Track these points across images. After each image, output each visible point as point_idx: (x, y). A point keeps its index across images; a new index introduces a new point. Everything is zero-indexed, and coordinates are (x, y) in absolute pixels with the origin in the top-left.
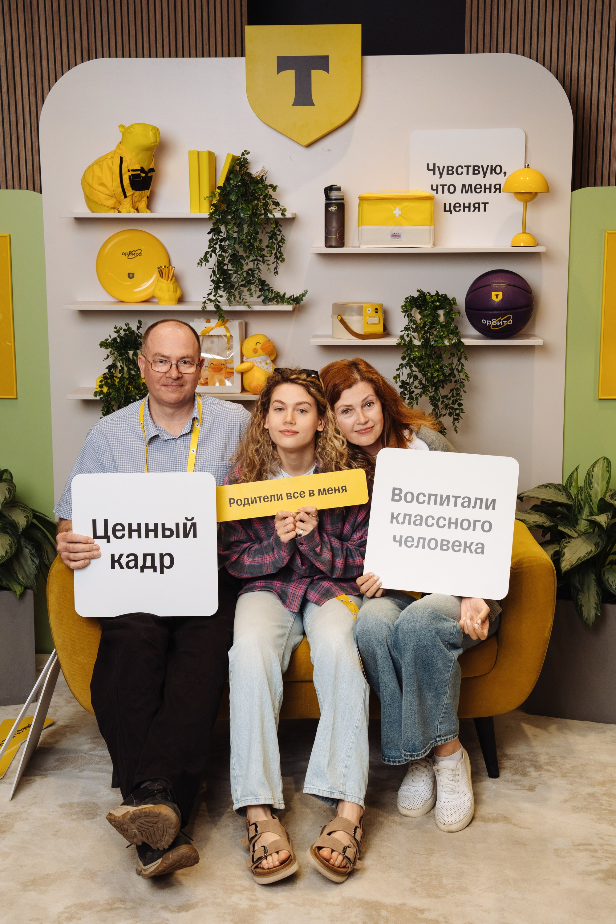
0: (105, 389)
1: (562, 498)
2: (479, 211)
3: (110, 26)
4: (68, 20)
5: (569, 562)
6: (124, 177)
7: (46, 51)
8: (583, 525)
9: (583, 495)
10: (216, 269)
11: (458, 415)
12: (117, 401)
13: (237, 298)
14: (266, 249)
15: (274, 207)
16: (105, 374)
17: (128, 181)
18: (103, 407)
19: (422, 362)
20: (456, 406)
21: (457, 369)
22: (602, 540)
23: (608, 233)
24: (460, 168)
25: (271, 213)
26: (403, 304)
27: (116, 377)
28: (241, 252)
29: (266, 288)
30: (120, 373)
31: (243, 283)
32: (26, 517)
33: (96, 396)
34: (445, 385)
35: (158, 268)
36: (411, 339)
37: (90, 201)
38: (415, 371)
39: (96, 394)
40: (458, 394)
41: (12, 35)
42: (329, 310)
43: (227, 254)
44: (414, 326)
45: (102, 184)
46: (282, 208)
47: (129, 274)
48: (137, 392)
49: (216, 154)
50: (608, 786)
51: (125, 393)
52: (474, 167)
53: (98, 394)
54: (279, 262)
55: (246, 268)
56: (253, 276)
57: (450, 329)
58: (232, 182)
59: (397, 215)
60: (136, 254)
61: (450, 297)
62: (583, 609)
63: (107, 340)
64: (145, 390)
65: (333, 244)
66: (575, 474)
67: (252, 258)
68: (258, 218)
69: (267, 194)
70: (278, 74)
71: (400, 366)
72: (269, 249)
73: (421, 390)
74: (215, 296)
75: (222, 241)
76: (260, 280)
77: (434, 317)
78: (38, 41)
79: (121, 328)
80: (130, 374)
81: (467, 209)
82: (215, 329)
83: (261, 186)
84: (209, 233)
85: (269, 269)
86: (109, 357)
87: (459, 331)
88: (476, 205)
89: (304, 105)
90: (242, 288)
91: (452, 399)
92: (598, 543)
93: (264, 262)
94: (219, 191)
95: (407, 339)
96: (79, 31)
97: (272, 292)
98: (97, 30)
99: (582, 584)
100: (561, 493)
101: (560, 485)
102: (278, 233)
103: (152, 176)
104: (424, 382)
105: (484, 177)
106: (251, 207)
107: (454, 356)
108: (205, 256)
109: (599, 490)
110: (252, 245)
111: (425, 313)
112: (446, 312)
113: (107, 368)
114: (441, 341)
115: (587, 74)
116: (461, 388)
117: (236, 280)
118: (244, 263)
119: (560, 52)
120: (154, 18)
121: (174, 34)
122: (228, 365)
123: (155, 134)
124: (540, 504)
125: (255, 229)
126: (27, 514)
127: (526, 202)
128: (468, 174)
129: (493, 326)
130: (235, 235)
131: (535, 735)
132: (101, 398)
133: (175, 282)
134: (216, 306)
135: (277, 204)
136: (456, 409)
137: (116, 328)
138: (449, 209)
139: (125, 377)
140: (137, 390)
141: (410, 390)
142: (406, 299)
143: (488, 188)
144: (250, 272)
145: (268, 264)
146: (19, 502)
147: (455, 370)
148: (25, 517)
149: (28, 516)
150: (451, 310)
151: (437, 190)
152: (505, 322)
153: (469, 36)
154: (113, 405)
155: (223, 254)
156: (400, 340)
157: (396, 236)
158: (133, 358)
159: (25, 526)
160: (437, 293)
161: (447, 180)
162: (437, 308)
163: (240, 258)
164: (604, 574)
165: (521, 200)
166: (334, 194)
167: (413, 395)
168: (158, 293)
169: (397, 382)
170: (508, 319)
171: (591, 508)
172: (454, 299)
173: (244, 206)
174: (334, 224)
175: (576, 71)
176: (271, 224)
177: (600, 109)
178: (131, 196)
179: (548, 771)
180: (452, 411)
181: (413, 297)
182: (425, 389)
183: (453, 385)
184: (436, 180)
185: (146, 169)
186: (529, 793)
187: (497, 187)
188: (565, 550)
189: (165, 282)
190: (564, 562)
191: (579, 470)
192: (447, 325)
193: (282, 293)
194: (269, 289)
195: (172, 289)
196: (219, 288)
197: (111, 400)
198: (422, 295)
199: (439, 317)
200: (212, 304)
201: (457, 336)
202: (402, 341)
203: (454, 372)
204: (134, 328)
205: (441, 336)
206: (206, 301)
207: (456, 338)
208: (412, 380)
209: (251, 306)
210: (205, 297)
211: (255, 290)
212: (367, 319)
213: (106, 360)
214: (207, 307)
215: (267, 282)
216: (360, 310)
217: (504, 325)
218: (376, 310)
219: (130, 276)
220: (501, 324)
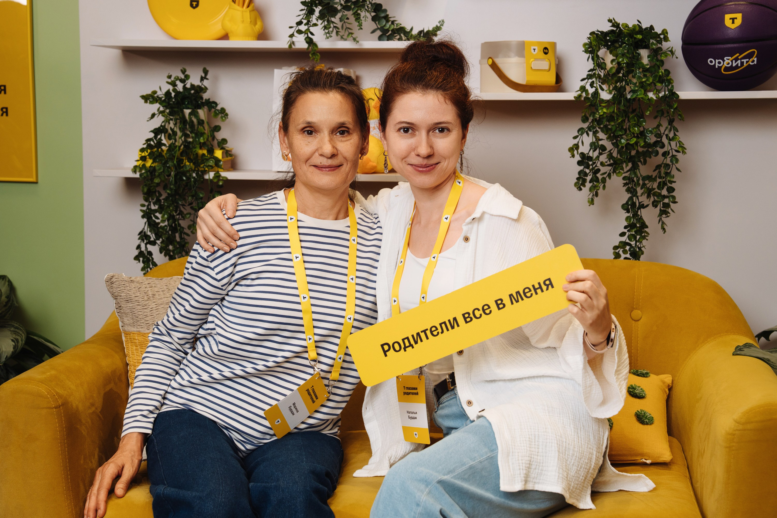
0: (149, 163)
11: (667, 206)
12: (163, 179)
13: (342, 33)
16: (148, 140)
18: (143, 188)
19: (612, 123)
20: (664, 192)
21: (667, 135)
26: (587, 41)
27: (165, 145)
29: (383, 15)
30: (170, 139)
31: (349, 4)
32: (15, 341)
34: (648, 159)
36: (597, 89)
38: (601, 140)
39: (135, 170)
40: (667, 174)
44: (602, 73)
47: (192, 2)
48: (193, 167)
51: (176, 169)
53: (138, 170)
57: (657, 76)
61: (658, 29)
63: (155, 92)
64: (204, 163)
71: (578, 131)
73: (611, 168)
74: (307, 24)
76: (373, 4)
77: (633, 58)
79: (177, 78)
80: (186, 141)
86: (156, 116)
87: (671, 79)
90: (346, 13)
91: (659, 180)
95: (591, 91)
97: (393, 22)
104: (615, 154)
107: (663, 114)
111: (620, 50)
112: (652, 51)
113: (151, 131)
114: (643, 91)
116: (673, 164)
126: (17, 337)
129: (726, 69)
132: (141, 175)
133: (253, 10)
134: (308, 40)
136: (665, 197)
137: (169, 77)
139: (177, 146)
140: (194, 164)
141: (593, 168)
142: (592, 33)
147: (664, 137)
148: (12, 340)
149: (17, 340)
150: (660, 49)
152: (745, 61)
154: (158, 184)
156: (579, 92)
158: (190, 119)
159: (10, 353)
160: (639, 26)
162: (637, 46)
167: (598, 175)
168: (230, 26)
169: (573, 156)
170: (749, 56)
172: (664, 32)
180: (658, 198)
181: (602, 32)
182: (616, 165)
183: (659, 159)
189: (239, 8)
192: (653, 70)
194: (387, 18)
195: (249, 20)
196: (313, 14)
197: (155, 178)
198: (615, 29)
199: (641, 58)
200: (302, 37)
201: (667, 86)
202: (584, 94)
203: (663, 139)
204: (195, 80)
205: (642, 85)
206: (293, 33)
207: (666, 88)
208: (596, 153)
209: (360, 42)
210: (291, 27)
211: (365, 17)
212: (530, 62)
213: (150, 120)
214: (296, 44)
215: (383, 8)
216: (521, 49)
217: (743, 65)
218: (545, 50)
219: (193, 4)
220: (738, 64)
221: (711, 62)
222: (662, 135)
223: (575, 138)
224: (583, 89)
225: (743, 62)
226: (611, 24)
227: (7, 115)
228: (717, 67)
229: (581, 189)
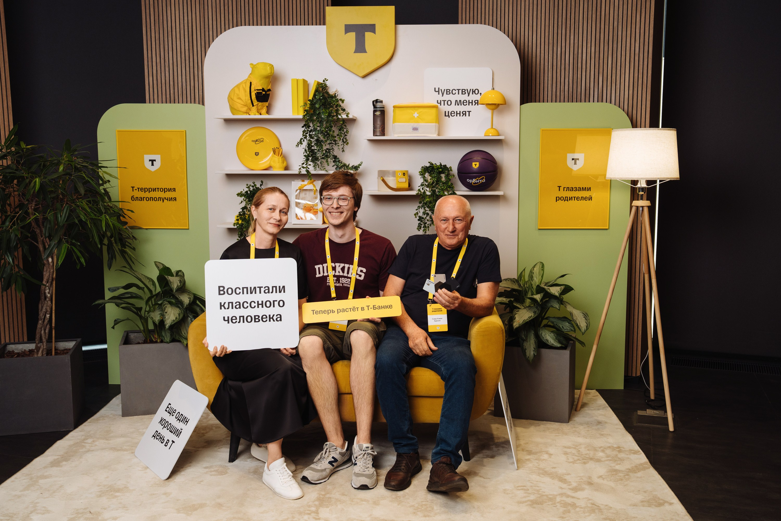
0: (240, 222)
1: (516, 287)
2: (466, 116)
3: (250, 12)
4: (225, 8)
5: (518, 322)
6: (252, 94)
7: (212, 26)
8: (528, 301)
9: (528, 284)
10: (307, 149)
13: (320, 167)
14: (337, 137)
15: (342, 111)
16: (240, 212)
17: (255, 96)
18: (239, 233)
19: (431, 204)
22: (538, 310)
23: (542, 130)
24: (454, 91)
25: (340, 115)
26: (420, 170)
27: (247, 214)
28: (322, 138)
29: (337, 160)
30: (249, 212)
31: (323, 157)
32: (189, 298)
33: (234, 226)
35: (273, 149)
36: (425, 191)
37: (233, 109)
38: (427, 210)
39: (234, 224)
41: (192, 17)
42: (376, 174)
43: (314, 140)
44: (427, 184)
45: (240, 98)
46: (347, 112)
47: (256, 153)
49: (308, 82)
50: (538, 454)
52: (462, 90)
53: (236, 225)
54: (345, 144)
55: (325, 148)
56: (329, 152)
57: (448, 185)
58: (317, 97)
59: (416, 117)
60: (260, 141)
61: (448, 166)
62: (527, 351)
63: (242, 192)
65: (378, 135)
66: (523, 272)
67: (328, 142)
68: (332, 118)
69: (338, 104)
70: (345, 34)
71: (418, 207)
72: (339, 137)
73: (431, 222)
74: (306, 165)
75: (310, 132)
76: (334, 155)
77: (439, 178)
78: (207, 20)
79: (250, 186)
81: (458, 115)
82: (307, 186)
83: (334, 99)
84: (303, 127)
85: (338, 148)
86: (243, 202)
87: (453, 187)
88: (464, 113)
89: (361, 53)
90: (322, 160)
92: (536, 311)
93: (336, 144)
94: (309, 102)
95: (422, 191)
96: (232, 15)
97: (341, 162)
98: (242, 14)
99: (527, 337)
100: (515, 284)
101: (514, 279)
102: (345, 127)
103: (269, 94)
105: (468, 96)
106: (328, 111)
108: (301, 141)
109: (537, 281)
110: (328, 134)
111: (433, 175)
112: (446, 175)
113: (241, 209)
115: (529, 40)
117: (319, 155)
118: (323, 145)
119: (513, 27)
120: (276, 7)
121: (288, 16)
122: (315, 207)
123: (271, 68)
124: (503, 291)
125: (330, 124)
126: (190, 296)
127: (493, 110)
128: (459, 94)
129: (474, 183)
130: (319, 128)
131: (498, 428)
132: (237, 227)
133: (283, 158)
134: (307, 171)
135: (344, 110)
137: (247, 185)
138: (448, 115)
141: (424, 222)
142: (422, 167)
143: (471, 103)
144: (328, 151)
145: (338, 146)
146: (186, 290)
150: (449, 174)
151: (440, 103)
152: (481, 180)
153: (461, 18)
154: (245, 231)
155: (311, 139)
156: (418, 192)
157: (415, 129)
160: (441, 165)
161: (446, 97)
162: (440, 173)
163: (321, 142)
164: (539, 330)
165: (490, 109)
166: (379, 105)
167: (426, 225)
168: (273, 164)
169: (416, 217)
170: (482, 179)
171: (532, 291)
172: (450, 168)
173: (324, 110)
174: (379, 123)
175: (523, 38)
176: (340, 121)
177: (537, 60)
178: (256, 106)
179: (503, 447)
181: (426, 166)
184: (440, 97)
185: (266, 89)
186: (492, 459)
187: (476, 102)
188: (516, 316)
189: (277, 157)
190: (515, 322)
191: (525, 270)
192: (446, 183)
193: (347, 164)
194: (339, 161)
195: (281, 162)
196: (308, 160)
197: (244, 228)
198: (431, 165)
199: (442, 178)
200: (305, 169)
201: (452, 190)
202: (420, 192)
204: (258, 186)
205: (442, 190)
206: (301, 168)
208: (425, 216)
209: (329, 171)
210: (300, 165)
211: (331, 162)
212: (398, 179)
213: (241, 204)
214: (302, 172)
215: (338, 157)
216: (394, 174)
217: (480, 182)
218: (404, 174)
220: (478, 182)
223: (417, 210)
224: (419, 190)
226: (429, 164)
227: (176, 201)
229: (419, 230)
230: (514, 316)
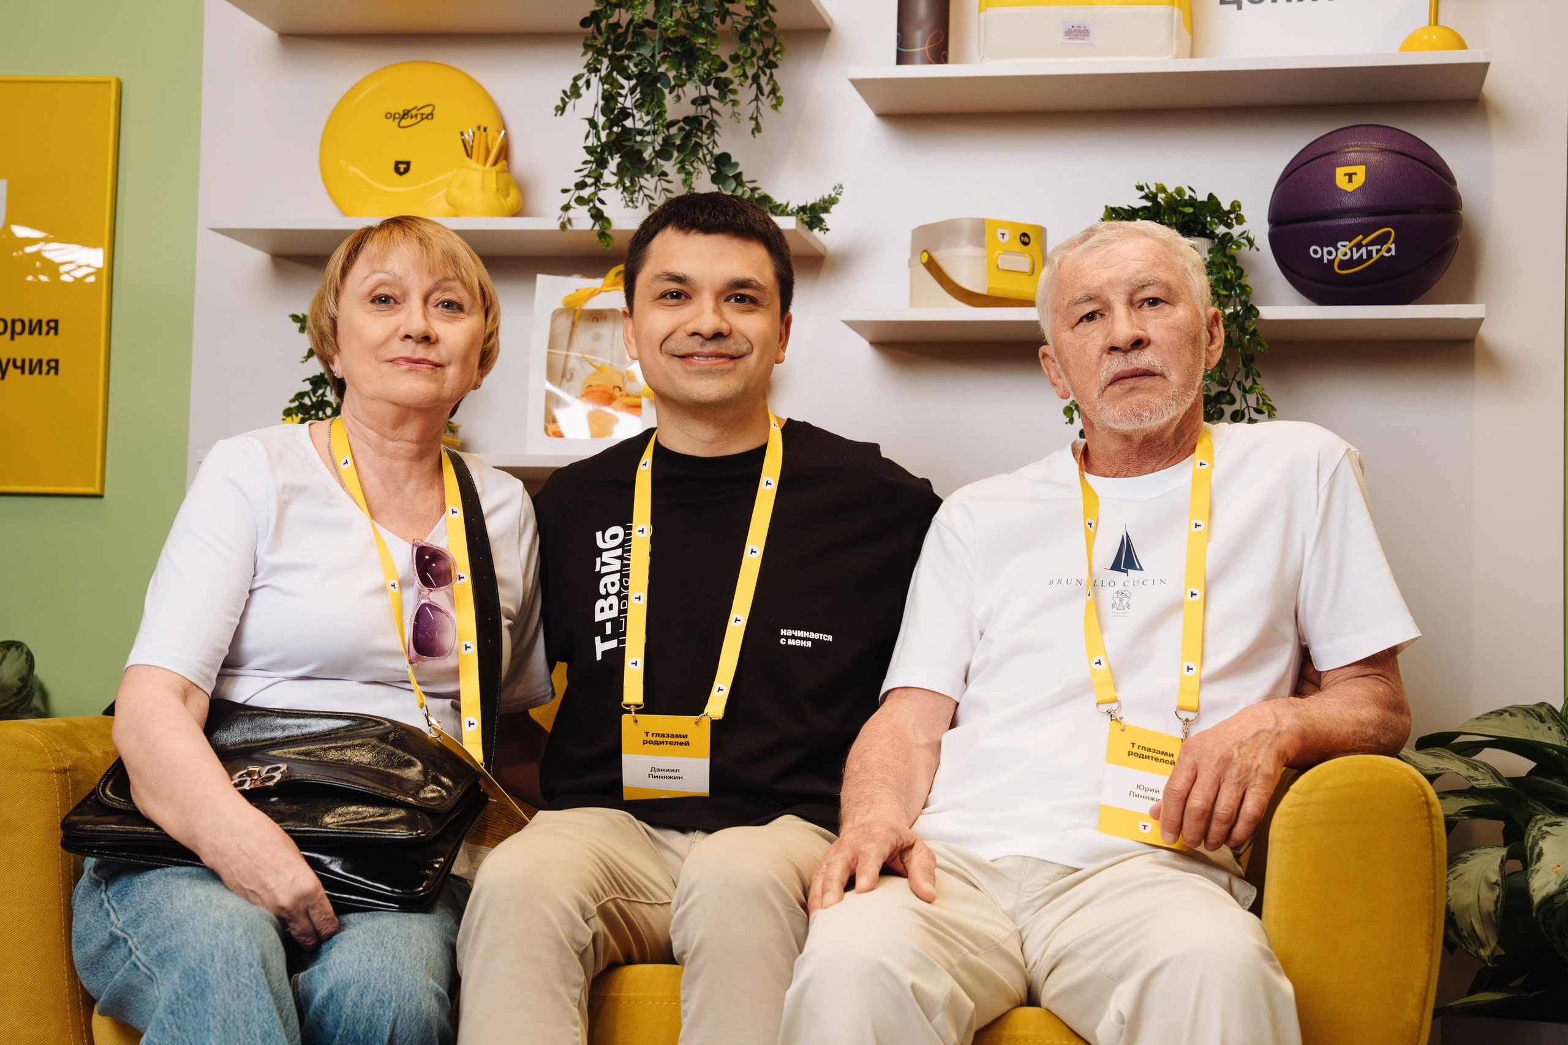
5: (1554, 876)
10: (601, 120)
14: (731, 65)
21: (1239, 383)
29: (731, 173)
35: (462, 134)
43: (632, 81)
47: (397, 163)
54: (763, 100)
55: (674, 112)
56: (694, 133)
60: (419, 117)
61: (1225, 204)
67: (691, 90)
72: (739, 64)
74: (591, 188)
76: (717, 151)
82: (602, 294)
85: (734, 114)
87: (1247, 286)
93: (723, 96)
97: (748, 184)
100: (1543, 727)
101: (1542, 705)
108: (575, 87)
113: (307, 380)
118: (669, 96)
129: (1343, 265)
133: (503, 172)
134: (593, 212)
144: (687, 126)
145: (735, 103)
147: (1235, 385)
150: (1228, 239)
152: (1374, 248)
155: (618, 77)
157: (1077, 33)
160: (1191, 196)
170: (1382, 240)
172: (1236, 206)
189: (479, 167)
190: (1540, 874)
193: (780, 202)
194: (739, 178)
195: (494, 186)
196: (605, 167)
198: (1149, 204)
200: (585, 207)
201: (1239, 296)
203: (1231, 389)
206: (570, 201)
207: (1237, 300)
210: (565, 191)
211: (699, 173)
212: (995, 256)
213: (306, 360)
214: (574, 222)
215: (733, 160)
216: (980, 231)
217: (1372, 258)
218: (1022, 238)
219: (399, 168)
220: (1362, 255)
221: (1316, 252)
222: (1230, 381)
225: (1371, 251)
226: (1143, 194)
227: (56, 373)
228: (1325, 261)
230: (1537, 843)
